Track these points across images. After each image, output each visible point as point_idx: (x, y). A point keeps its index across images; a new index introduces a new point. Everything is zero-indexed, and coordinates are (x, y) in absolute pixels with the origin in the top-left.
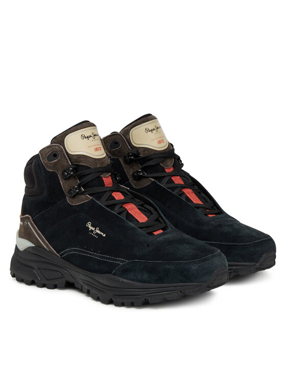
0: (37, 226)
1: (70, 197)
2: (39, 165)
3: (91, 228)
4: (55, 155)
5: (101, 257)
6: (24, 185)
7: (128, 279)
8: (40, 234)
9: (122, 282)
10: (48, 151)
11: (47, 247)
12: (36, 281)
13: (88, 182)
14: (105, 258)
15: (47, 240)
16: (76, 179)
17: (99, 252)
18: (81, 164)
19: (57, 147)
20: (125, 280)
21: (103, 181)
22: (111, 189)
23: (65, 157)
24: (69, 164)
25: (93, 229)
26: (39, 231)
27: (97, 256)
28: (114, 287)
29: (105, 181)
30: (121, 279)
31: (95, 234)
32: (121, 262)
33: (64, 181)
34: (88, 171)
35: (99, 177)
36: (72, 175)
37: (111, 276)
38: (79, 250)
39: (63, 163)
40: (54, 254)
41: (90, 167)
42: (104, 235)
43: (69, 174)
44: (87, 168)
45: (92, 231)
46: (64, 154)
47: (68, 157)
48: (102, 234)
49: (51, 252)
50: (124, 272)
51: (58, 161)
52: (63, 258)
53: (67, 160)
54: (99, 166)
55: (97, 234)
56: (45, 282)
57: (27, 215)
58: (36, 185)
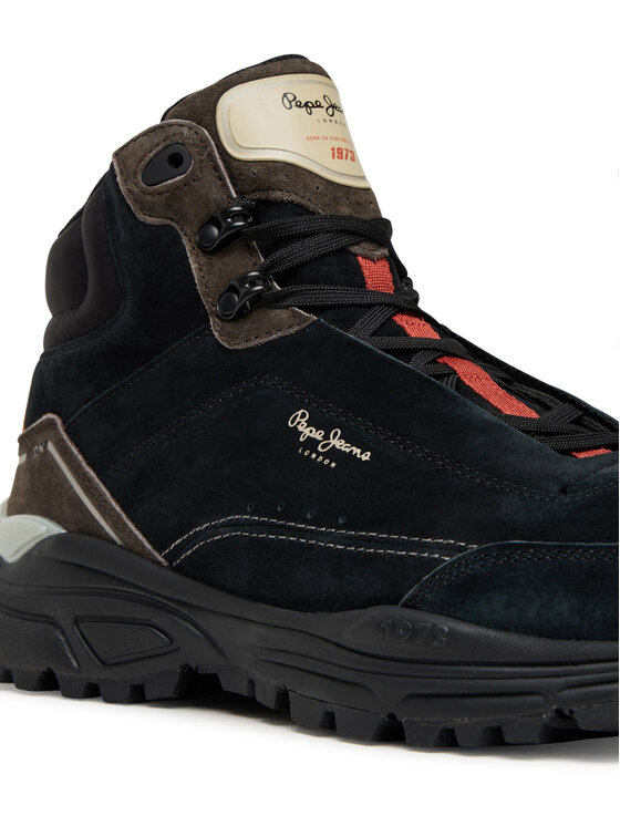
0: (80, 451)
1: (223, 318)
2: (109, 205)
3: (307, 431)
4: (176, 161)
5: (349, 540)
6: (45, 316)
7: (479, 624)
8: (90, 480)
9: (452, 634)
10: (148, 145)
11: (116, 529)
12: (60, 673)
13: (303, 264)
14: (369, 542)
15: (118, 502)
16: (252, 252)
17: (341, 521)
18: (277, 195)
19: (185, 130)
20: (465, 628)
21: (359, 267)
22: (389, 300)
23: (216, 168)
24: (230, 196)
25: (318, 435)
26: (88, 469)
27: (333, 539)
28: (411, 662)
29: (366, 273)
30: (446, 624)
31: (326, 455)
32: (444, 552)
33: (203, 260)
34: (301, 225)
35: (343, 250)
36: (238, 233)
37: (397, 611)
38: (251, 524)
39: (204, 191)
40: (143, 554)
41: (312, 207)
42: (366, 457)
43: (230, 227)
44: (301, 210)
45: (312, 443)
46: (211, 157)
47: (228, 168)
48: (357, 451)
49: (131, 548)
50: (460, 594)
51: (185, 183)
52: (178, 570)
53: (221, 178)
54: (345, 211)
55: (334, 453)
56: (96, 675)
57: (44, 418)
58: (90, 290)
